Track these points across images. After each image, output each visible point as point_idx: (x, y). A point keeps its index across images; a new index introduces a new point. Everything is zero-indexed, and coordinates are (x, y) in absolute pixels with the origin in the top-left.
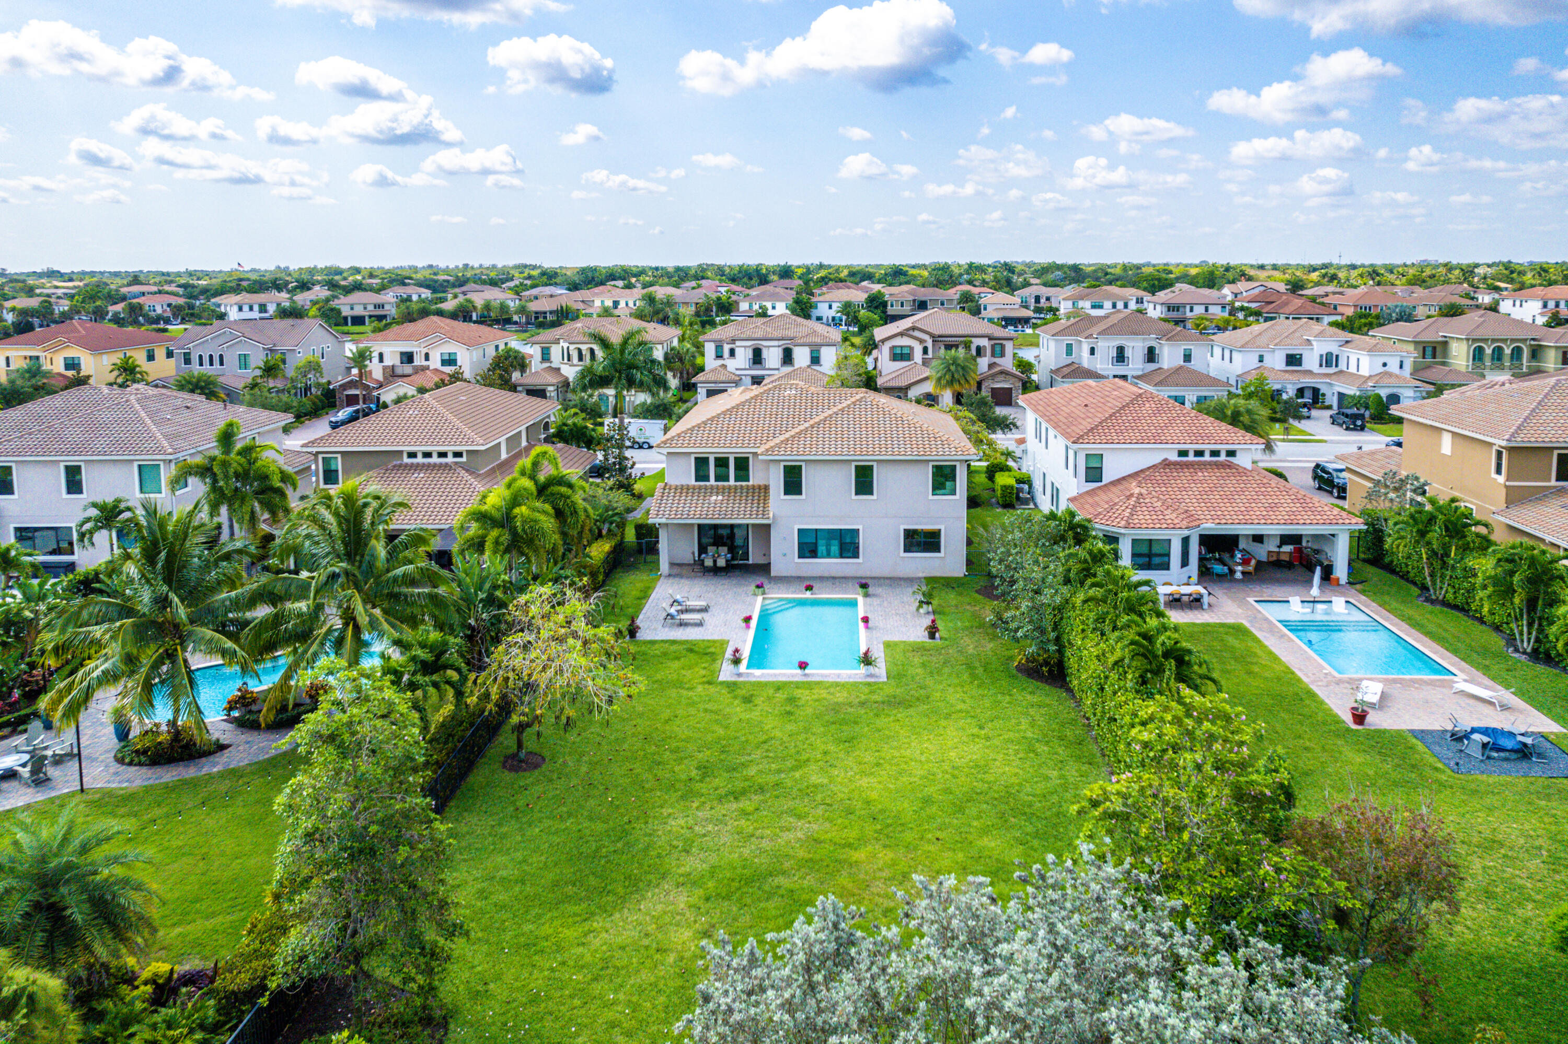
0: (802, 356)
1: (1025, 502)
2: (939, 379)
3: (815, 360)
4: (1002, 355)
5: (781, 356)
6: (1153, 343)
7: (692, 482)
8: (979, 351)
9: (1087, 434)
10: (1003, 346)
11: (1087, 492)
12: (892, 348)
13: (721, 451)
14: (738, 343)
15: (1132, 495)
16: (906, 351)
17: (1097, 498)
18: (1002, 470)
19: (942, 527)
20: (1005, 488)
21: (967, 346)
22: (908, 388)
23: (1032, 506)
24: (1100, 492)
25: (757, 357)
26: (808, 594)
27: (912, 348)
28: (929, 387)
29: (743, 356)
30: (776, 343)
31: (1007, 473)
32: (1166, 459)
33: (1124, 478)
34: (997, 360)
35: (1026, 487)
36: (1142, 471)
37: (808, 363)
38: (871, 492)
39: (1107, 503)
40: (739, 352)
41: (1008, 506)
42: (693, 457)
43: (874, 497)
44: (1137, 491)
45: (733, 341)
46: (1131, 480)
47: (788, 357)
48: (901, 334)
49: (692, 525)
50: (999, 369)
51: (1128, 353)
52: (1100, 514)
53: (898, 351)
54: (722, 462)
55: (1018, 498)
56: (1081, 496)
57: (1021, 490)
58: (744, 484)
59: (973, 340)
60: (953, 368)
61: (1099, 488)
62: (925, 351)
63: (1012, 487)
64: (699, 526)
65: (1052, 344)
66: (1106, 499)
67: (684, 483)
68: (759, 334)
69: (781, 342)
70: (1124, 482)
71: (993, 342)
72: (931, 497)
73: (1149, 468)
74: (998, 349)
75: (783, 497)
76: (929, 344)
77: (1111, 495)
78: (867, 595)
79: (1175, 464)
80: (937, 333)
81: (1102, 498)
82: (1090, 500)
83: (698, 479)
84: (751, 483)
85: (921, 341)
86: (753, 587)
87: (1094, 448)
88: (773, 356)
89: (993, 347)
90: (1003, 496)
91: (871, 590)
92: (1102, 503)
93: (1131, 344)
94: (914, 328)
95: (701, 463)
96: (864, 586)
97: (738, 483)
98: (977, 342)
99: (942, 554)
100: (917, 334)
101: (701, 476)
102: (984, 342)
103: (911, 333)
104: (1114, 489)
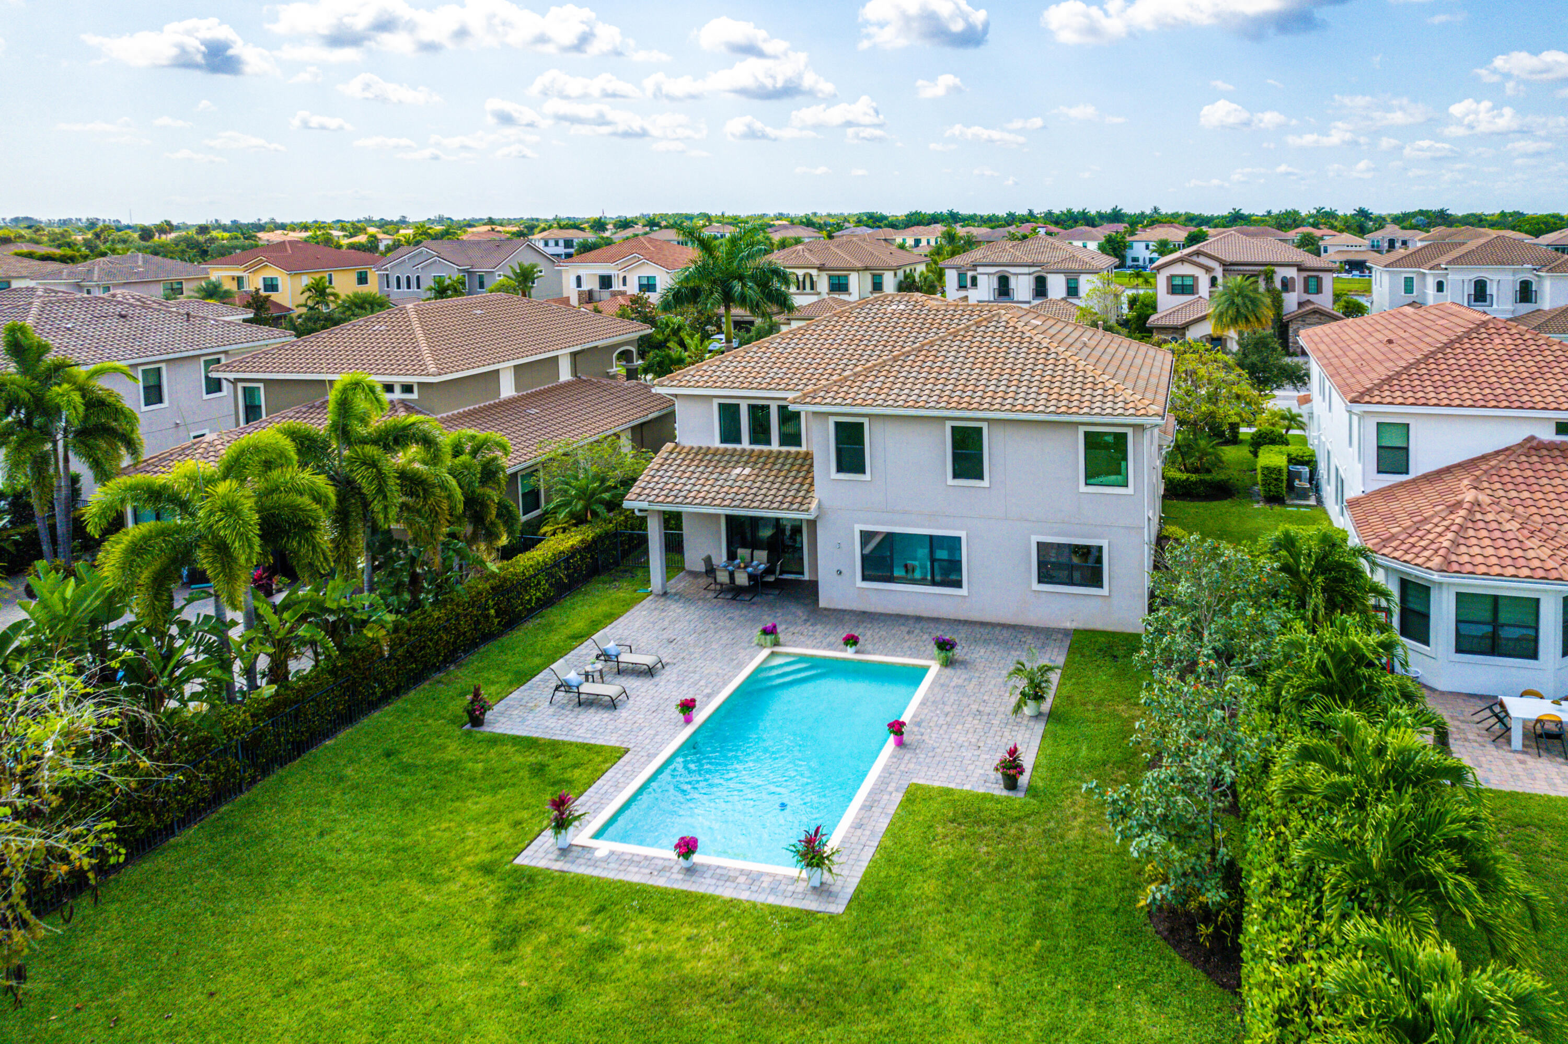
0: (1057, 286)
1: (1304, 495)
2: (1221, 315)
3: (1073, 291)
4: (1319, 290)
5: (1032, 286)
6: (1528, 276)
7: (716, 443)
8: (1287, 285)
9: (1379, 387)
10: (1319, 280)
11: (1380, 492)
12: (1170, 278)
13: (759, 394)
14: (980, 270)
15: (1459, 504)
16: (1188, 282)
17: (1394, 505)
18: (1273, 442)
19: (1104, 543)
20: (1268, 470)
21: (1269, 278)
22: (1185, 328)
23: (1312, 502)
24: (1402, 493)
25: (1004, 288)
26: (849, 653)
27: (1195, 279)
28: (1208, 328)
29: (986, 288)
30: (1026, 270)
31: (1276, 448)
32: (1532, 438)
33: (1448, 470)
34: (1312, 297)
35: (1306, 470)
36: (1484, 458)
37: (1064, 294)
38: (979, 475)
39: (1411, 515)
40: (981, 280)
41: (1274, 499)
42: (716, 402)
43: (985, 483)
44: (1469, 496)
45: (975, 267)
46: (1459, 473)
47: (1041, 288)
48: (1181, 260)
49: (718, 516)
50: (1311, 307)
51: (1491, 289)
52: (1393, 537)
53: (1178, 282)
54: (759, 413)
55: (1291, 487)
56: (1369, 497)
57: (1298, 475)
58: (793, 449)
59: (1276, 269)
60: (1238, 300)
61: (1402, 484)
62: (1213, 281)
63: (1280, 471)
64: (729, 518)
65: (1386, 278)
66: (1411, 507)
67: (704, 445)
68: (1005, 259)
69: (1033, 269)
70: (1448, 477)
71: (1305, 274)
72: (1083, 488)
73: (1497, 453)
74: (1313, 283)
75: (834, 475)
76: (1219, 272)
77: (1421, 501)
78: (949, 663)
79: (1550, 447)
80: (1229, 258)
81: (1406, 503)
82: (1382, 507)
83: (724, 440)
84: (804, 449)
85: (1208, 270)
86: (757, 632)
87: (1393, 413)
88: (1022, 286)
89: (1306, 280)
90: (1265, 483)
91: (958, 652)
92: (1401, 516)
93: (1496, 277)
94: (1198, 253)
95: (729, 413)
96: (945, 645)
97: (784, 449)
98: (1282, 272)
99: (1105, 591)
100: (1202, 260)
101: (730, 433)
102: (1292, 273)
103: (1195, 258)
104: (1427, 489)
